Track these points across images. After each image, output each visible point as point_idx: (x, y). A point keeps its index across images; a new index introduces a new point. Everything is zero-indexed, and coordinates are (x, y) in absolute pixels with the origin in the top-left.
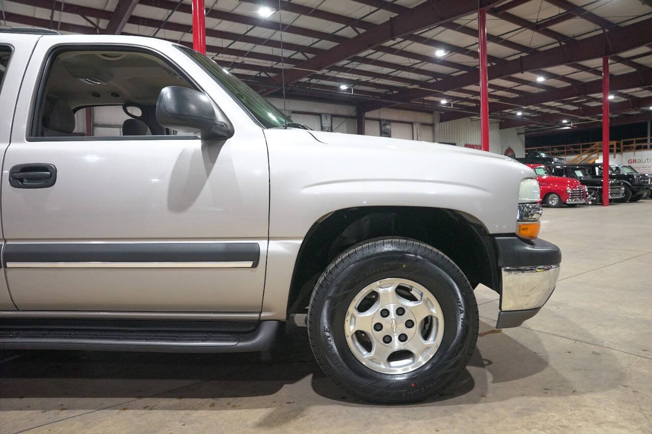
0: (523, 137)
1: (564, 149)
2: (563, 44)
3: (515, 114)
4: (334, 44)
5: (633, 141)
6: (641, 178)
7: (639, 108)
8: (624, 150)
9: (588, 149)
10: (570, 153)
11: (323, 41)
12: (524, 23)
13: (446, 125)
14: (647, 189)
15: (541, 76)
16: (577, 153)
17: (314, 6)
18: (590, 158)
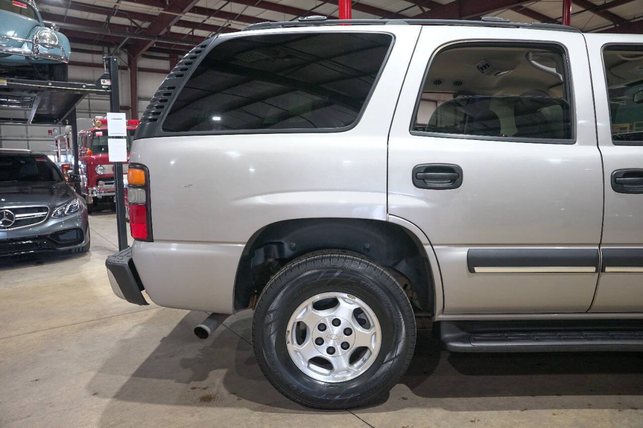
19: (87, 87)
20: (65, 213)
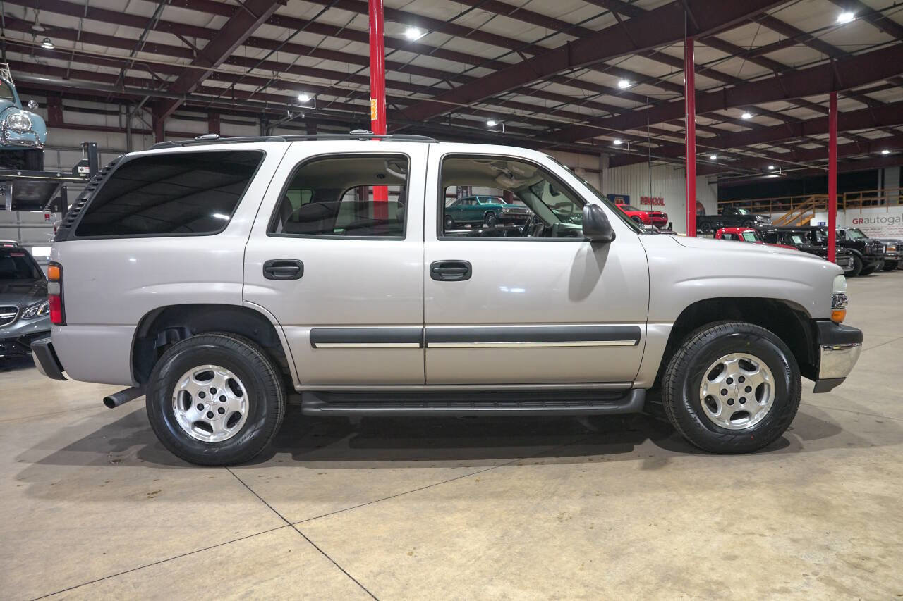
0: (715, 187)
1: (769, 204)
2: (779, 74)
3: (709, 158)
4: (490, 71)
5: (860, 194)
6: (875, 246)
7: (869, 152)
8: (847, 206)
9: (802, 204)
10: (776, 209)
11: (480, 68)
12: (736, 51)
13: (616, 171)
14: (881, 259)
15: (747, 112)
16: (786, 209)
17: (475, 27)
18: (803, 215)
19: (63, 176)
20: (38, 313)
